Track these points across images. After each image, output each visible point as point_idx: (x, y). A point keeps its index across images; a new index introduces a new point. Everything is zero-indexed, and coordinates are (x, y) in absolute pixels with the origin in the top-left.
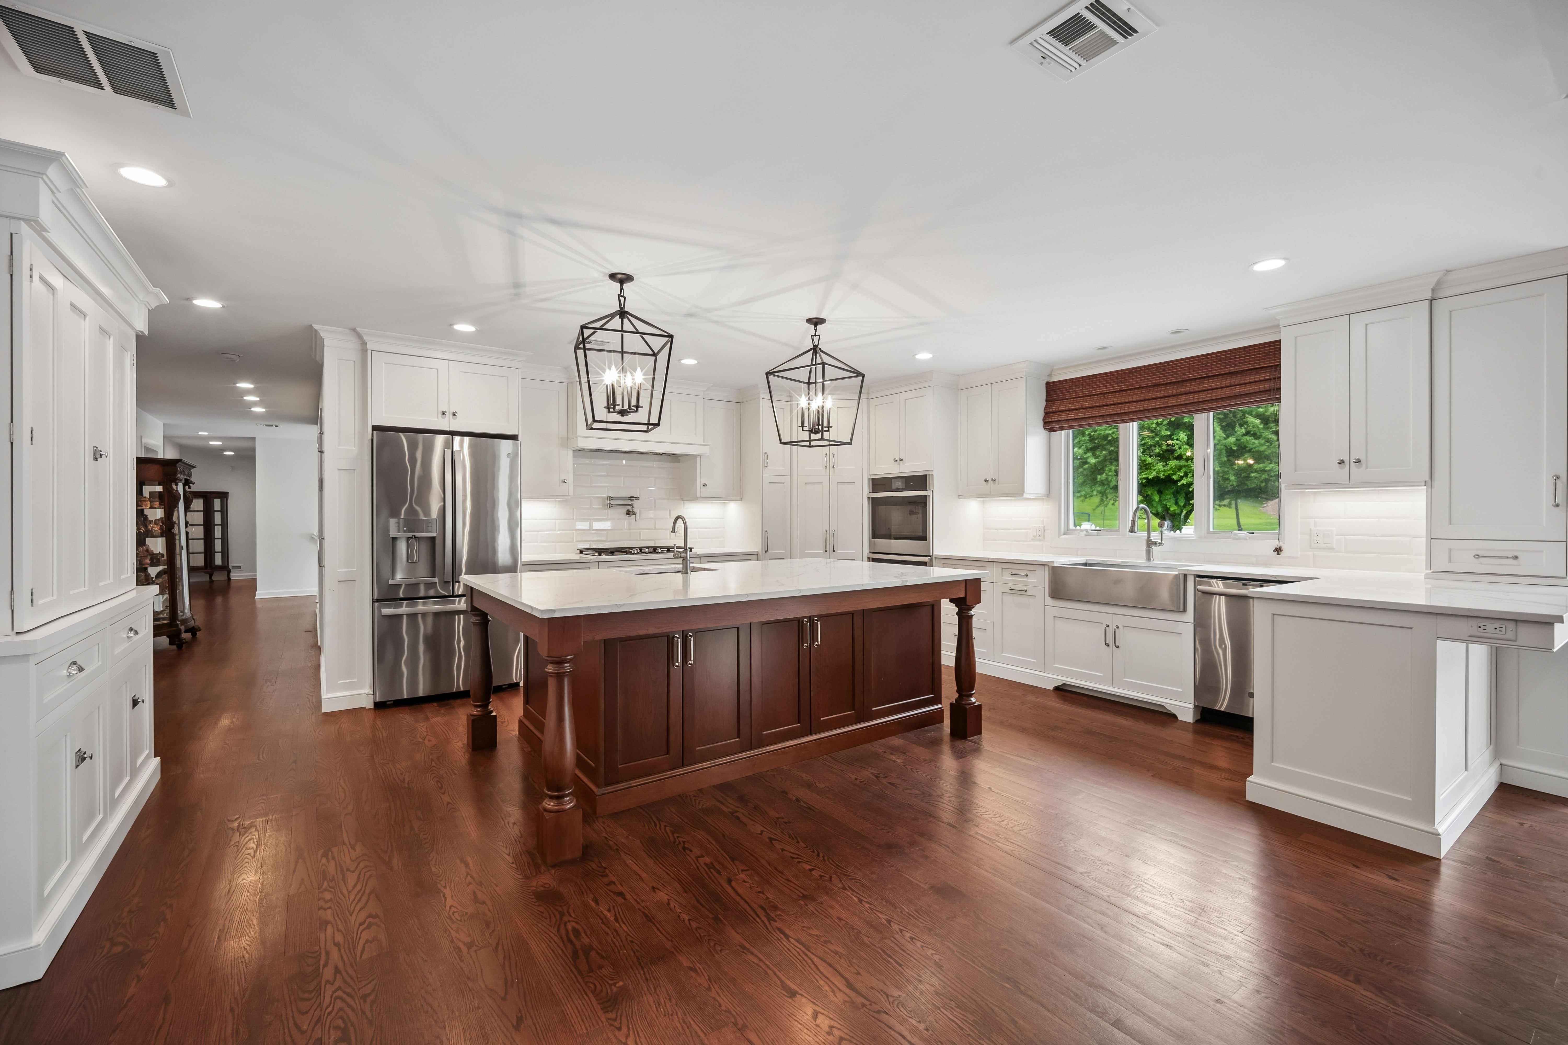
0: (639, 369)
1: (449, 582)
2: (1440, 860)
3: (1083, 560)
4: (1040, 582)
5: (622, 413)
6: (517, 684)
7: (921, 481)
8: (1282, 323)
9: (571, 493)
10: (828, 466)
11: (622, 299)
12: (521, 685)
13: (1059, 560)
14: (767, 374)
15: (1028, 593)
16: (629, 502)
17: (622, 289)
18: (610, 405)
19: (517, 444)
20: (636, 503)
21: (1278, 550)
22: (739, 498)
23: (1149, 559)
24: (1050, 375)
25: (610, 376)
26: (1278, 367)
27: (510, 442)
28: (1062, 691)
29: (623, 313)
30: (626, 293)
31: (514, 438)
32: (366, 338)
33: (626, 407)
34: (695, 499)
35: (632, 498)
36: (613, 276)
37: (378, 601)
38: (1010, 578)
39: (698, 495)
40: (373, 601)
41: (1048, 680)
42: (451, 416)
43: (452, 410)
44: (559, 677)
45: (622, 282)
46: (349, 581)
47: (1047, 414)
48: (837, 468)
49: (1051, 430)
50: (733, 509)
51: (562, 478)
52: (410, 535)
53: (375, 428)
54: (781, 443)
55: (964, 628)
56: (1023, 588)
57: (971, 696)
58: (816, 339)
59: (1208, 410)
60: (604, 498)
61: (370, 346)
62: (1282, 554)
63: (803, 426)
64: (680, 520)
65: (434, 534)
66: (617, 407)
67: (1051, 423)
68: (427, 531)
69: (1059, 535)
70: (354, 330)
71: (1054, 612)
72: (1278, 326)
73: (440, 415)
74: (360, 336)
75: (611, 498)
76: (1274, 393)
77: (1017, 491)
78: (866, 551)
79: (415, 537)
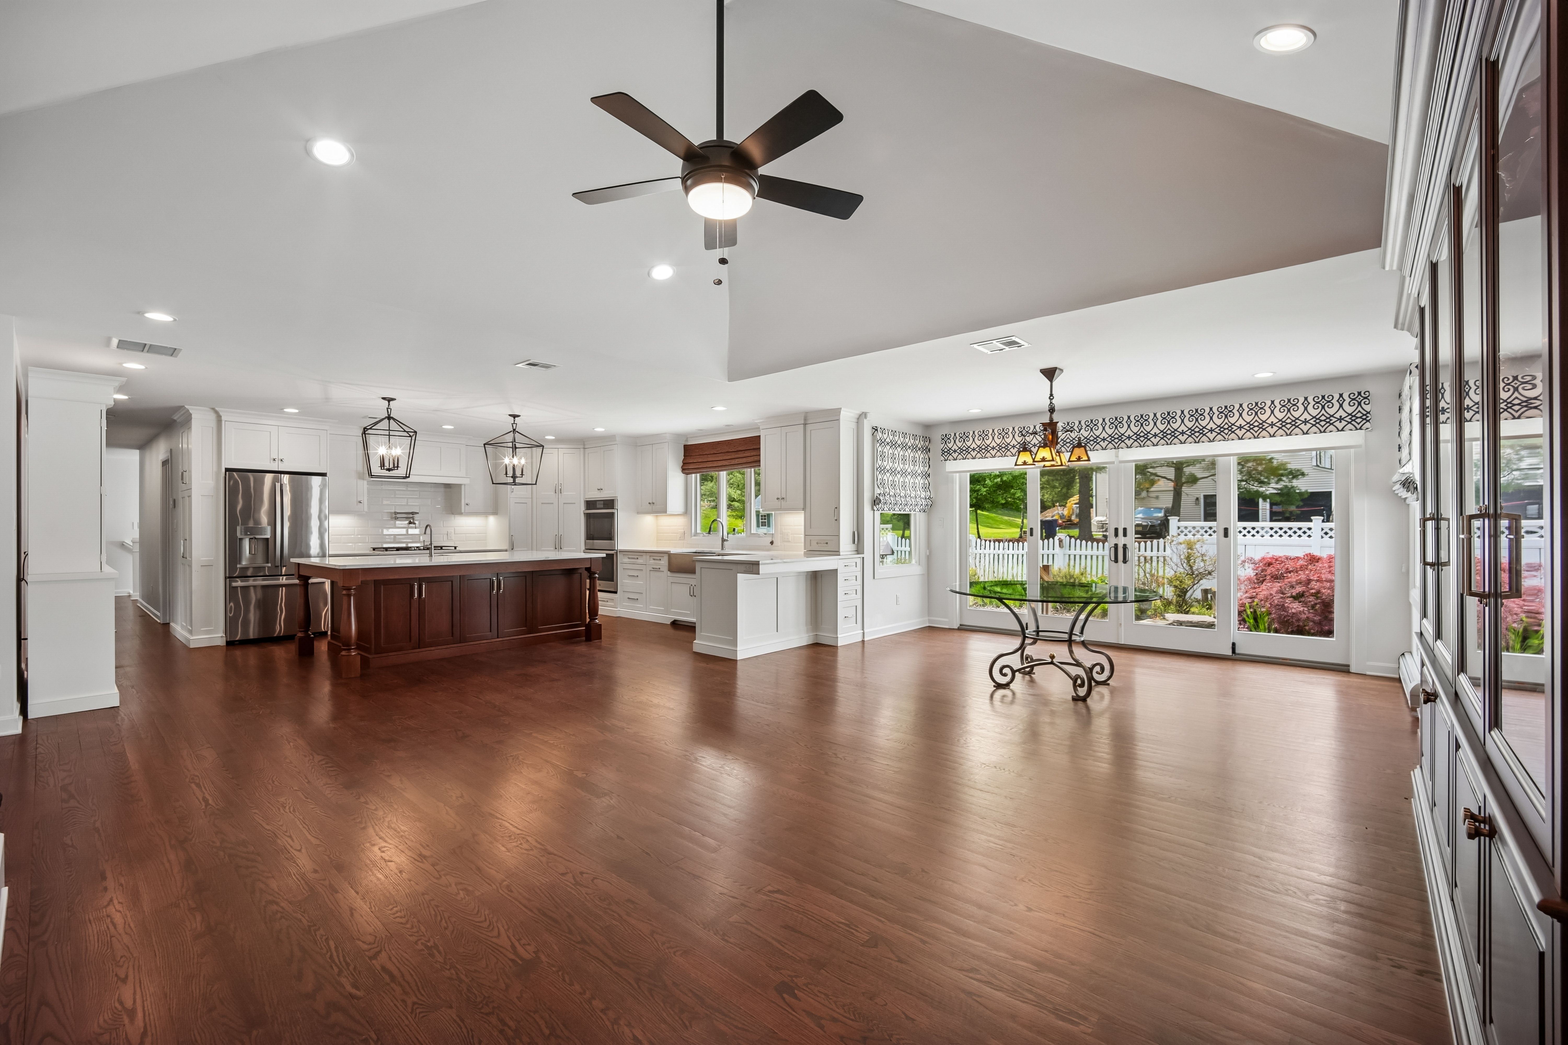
0: (398, 447)
1: (278, 566)
2: (736, 661)
3: (694, 550)
4: (664, 562)
5: (389, 470)
6: (326, 633)
7: (610, 503)
8: (761, 428)
9: (366, 510)
10: (557, 492)
11: (389, 410)
12: (329, 633)
13: (673, 551)
14: (484, 444)
15: (661, 570)
16: (411, 516)
17: (389, 405)
18: (382, 465)
19: (326, 480)
20: (415, 515)
21: (772, 543)
22: (495, 513)
23: (722, 549)
24: (687, 441)
25: (382, 451)
26: (759, 449)
27: (320, 478)
28: (675, 624)
29: (389, 418)
30: (391, 406)
31: (323, 475)
32: (221, 414)
33: (391, 466)
34: (461, 514)
35: (413, 513)
36: (384, 398)
37: (229, 577)
38: (653, 561)
39: (463, 511)
40: (226, 578)
41: (667, 618)
42: (279, 461)
43: (281, 457)
44: (349, 596)
45: (389, 401)
46: (207, 566)
47: (684, 463)
48: (564, 493)
49: (687, 474)
50: (492, 519)
51: (359, 500)
52: (252, 537)
53: (227, 470)
54: (493, 483)
55: (592, 584)
56: (658, 567)
57: (596, 619)
58: (514, 425)
59: (751, 467)
60: (391, 513)
61: (223, 418)
62: (774, 544)
63: (506, 474)
64: (428, 527)
65: (268, 536)
66: (385, 468)
67: (686, 468)
68: (261, 535)
69: (691, 537)
70: (213, 409)
71: (671, 580)
72: (759, 428)
73: (272, 461)
74: (216, 412)
75: (396, 513)
76: (756, 463)
77: (663, 511)
78: (583, 548)
79: (255, 538)
